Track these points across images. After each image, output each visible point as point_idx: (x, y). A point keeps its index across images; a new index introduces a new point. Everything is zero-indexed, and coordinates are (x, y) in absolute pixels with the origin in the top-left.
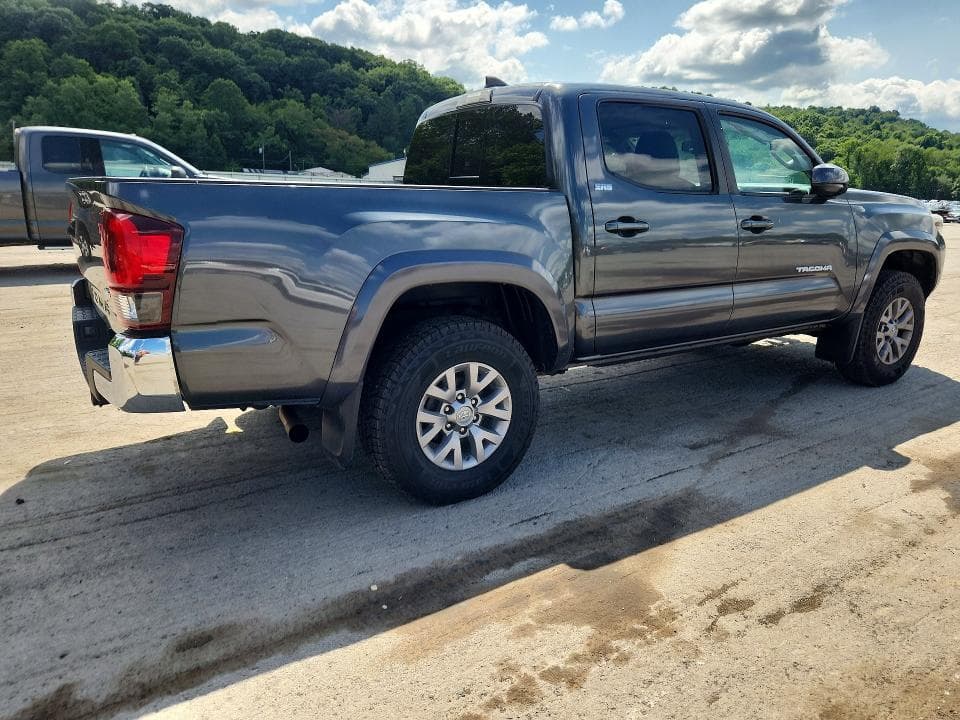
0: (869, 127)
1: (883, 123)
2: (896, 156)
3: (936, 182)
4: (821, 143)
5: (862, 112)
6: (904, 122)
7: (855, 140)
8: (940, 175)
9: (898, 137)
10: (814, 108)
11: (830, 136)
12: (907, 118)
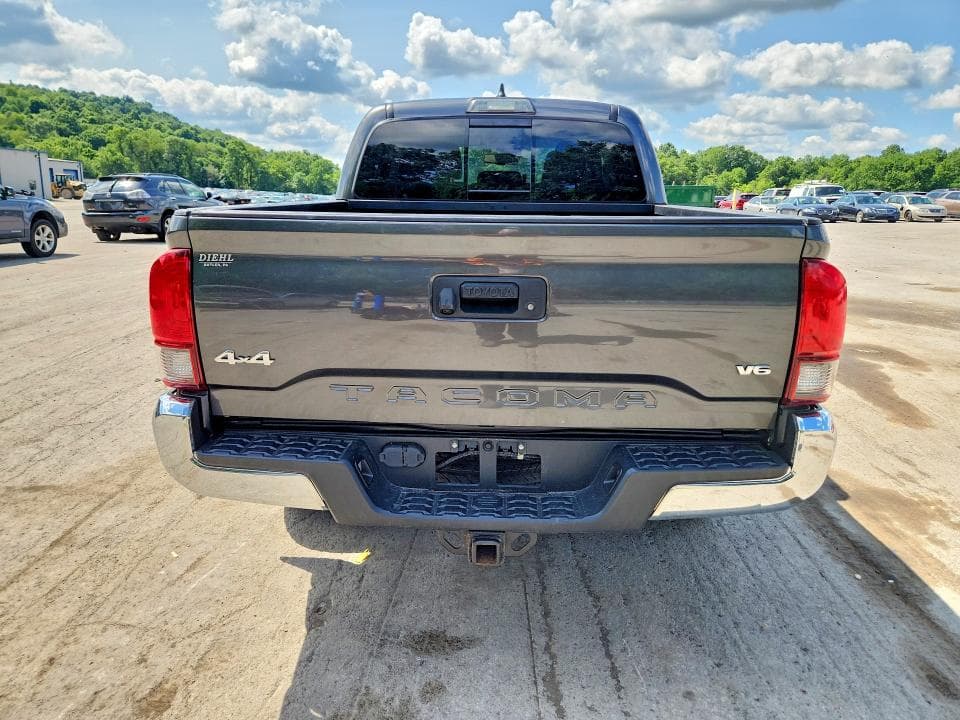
0: (128, 116)
1: (139, 113)
2: (165, 146)
3: (205, 171)
4: (86, 128)
5: (117, 100)
6: (159, 115)
7: (119, 128)
8: (207, 165)
9: (158, 128)
10: (65, 91)
11: (92, 121)
12: (160, 111)
